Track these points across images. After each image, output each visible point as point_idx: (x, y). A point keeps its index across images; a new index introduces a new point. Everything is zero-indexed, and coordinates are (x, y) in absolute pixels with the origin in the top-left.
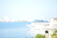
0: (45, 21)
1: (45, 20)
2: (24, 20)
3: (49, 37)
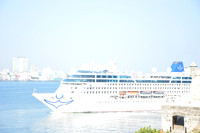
0: (119, 79)
1: (118, 75)
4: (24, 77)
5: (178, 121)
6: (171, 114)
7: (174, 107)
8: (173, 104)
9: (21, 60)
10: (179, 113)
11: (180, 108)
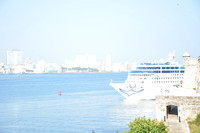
0: (179, 70)
1: (179, 66)
2: (82, 67)
3: (179, 129)
4: (18, 70)
5: (172, 110)
6: (165, 104)
7: (167, 97)
8: (167, 94)
9: (15, 53)
10: (173, 103)
11: (174, 98)
